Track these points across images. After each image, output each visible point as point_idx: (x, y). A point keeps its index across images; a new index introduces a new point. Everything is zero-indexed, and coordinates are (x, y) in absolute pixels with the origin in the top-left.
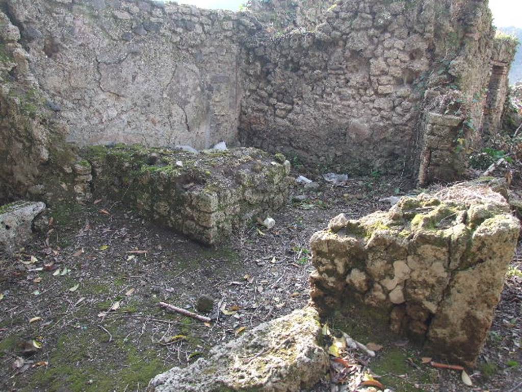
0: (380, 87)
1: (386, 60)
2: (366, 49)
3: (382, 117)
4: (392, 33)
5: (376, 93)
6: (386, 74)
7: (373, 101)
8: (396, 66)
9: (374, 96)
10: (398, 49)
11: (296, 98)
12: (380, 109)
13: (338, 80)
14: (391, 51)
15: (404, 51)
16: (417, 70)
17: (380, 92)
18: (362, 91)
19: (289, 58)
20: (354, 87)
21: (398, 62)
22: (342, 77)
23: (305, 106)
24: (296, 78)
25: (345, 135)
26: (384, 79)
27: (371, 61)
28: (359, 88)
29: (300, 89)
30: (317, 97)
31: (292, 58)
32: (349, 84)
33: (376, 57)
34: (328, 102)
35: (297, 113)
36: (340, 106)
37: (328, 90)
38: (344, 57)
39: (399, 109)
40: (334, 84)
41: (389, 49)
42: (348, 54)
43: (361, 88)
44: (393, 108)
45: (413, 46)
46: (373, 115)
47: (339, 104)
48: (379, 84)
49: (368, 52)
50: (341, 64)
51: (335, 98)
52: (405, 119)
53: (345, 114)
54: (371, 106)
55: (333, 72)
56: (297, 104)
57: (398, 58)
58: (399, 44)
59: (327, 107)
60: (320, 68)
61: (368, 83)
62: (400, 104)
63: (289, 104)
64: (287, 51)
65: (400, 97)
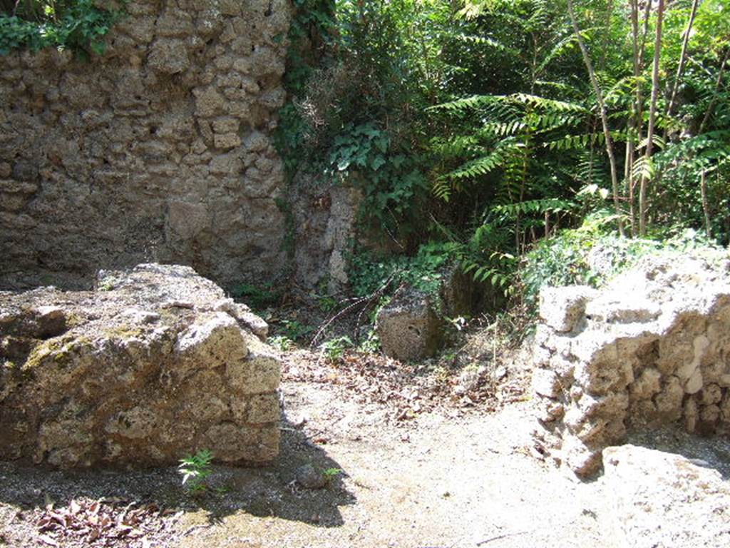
0: (216, 136)
1: (221, 90)
2: (186, 70)
3: (227, 188)
4: (227, 45)
5: (211, 147)
6: (226, 113)
7: (208, 162)
8: (241, 100)
9: (208, 153)
10: (241, 72)
11: (47, 166)
12: (220, 175)
13: (136, 128)
14: (229, 74)
15: (249, 76)
16: (274, 106)
17: (218, 145)
18: (183, 146)
19: (22, 86)
20: (170, 140)
21: (243, 93)
22: (146, 122)
23: (69, 182)
24: (41, 127)
25: (160, 228)
26: (221, 124)
27: (196, 92)
28: (179, 141)
29: (55, 149)
30: (96, 162)
31: (29, 87)
32: (159, 133)
33: (204, 86)
34: (120, 169)
35: (52, 199)
36: (145, 176)
37: (118, 148)
38: (144, 85)
39: (252, 172)
40: (129, 135)
41: (226, 72)
42: (152, 79)
43: (183, 141)
44: (243, 172)
45: (264, 68)
46: (209, 187)
47: (143, 172)
48: (214, 132)
49: (190, 76)
50: (139, 98)
51: (133, 162)
52: (264, 187)
53: (158, 189)
54: (205, 169)
55: (125, 113)
56: (50, 180)
57: (241, 88)
58: (241, 64)
59: (117, 181)
60: (96, 106)
61: (194, 130)
62: (253, 164)
63: (29, 181)
64: (17, 72)
65: (252, 152)
